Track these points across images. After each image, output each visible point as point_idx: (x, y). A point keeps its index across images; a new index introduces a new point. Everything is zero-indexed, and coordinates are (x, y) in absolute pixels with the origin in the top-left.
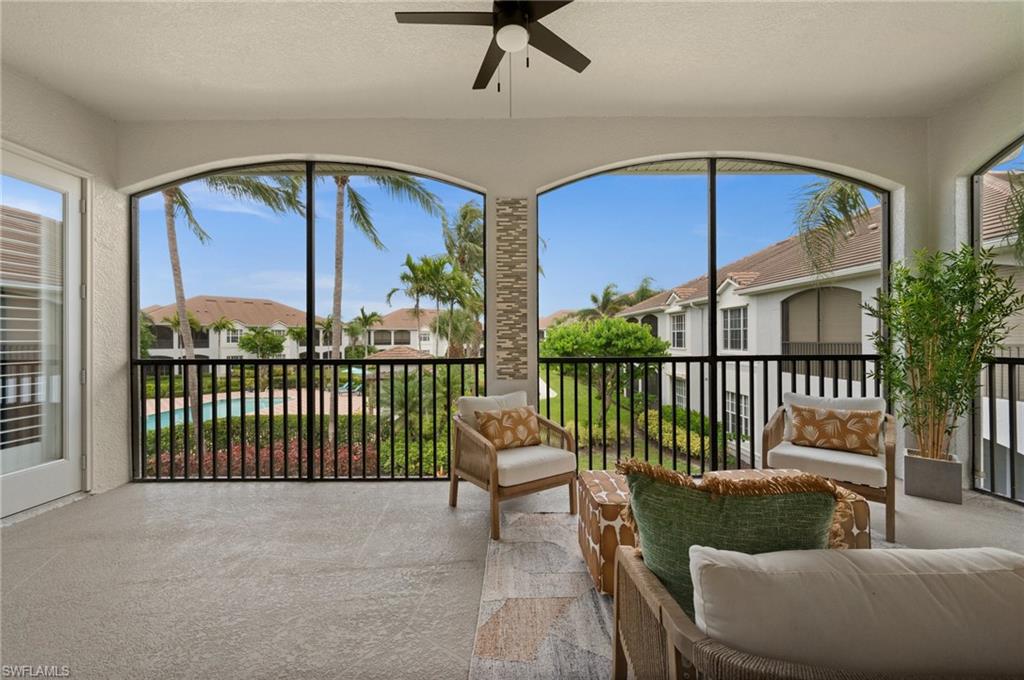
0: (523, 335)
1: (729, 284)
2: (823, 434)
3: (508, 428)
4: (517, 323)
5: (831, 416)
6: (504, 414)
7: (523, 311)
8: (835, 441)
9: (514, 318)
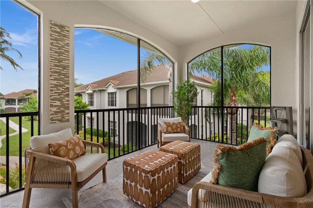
0: (67, 99)
1: (110, 84)
2: (173, 129)
3: (71, 149)
4: (63, 92)
5: (174, 124)
6: (67, 142)
7: (67, 86)
8: (175, 131)
9: (61, 89)
